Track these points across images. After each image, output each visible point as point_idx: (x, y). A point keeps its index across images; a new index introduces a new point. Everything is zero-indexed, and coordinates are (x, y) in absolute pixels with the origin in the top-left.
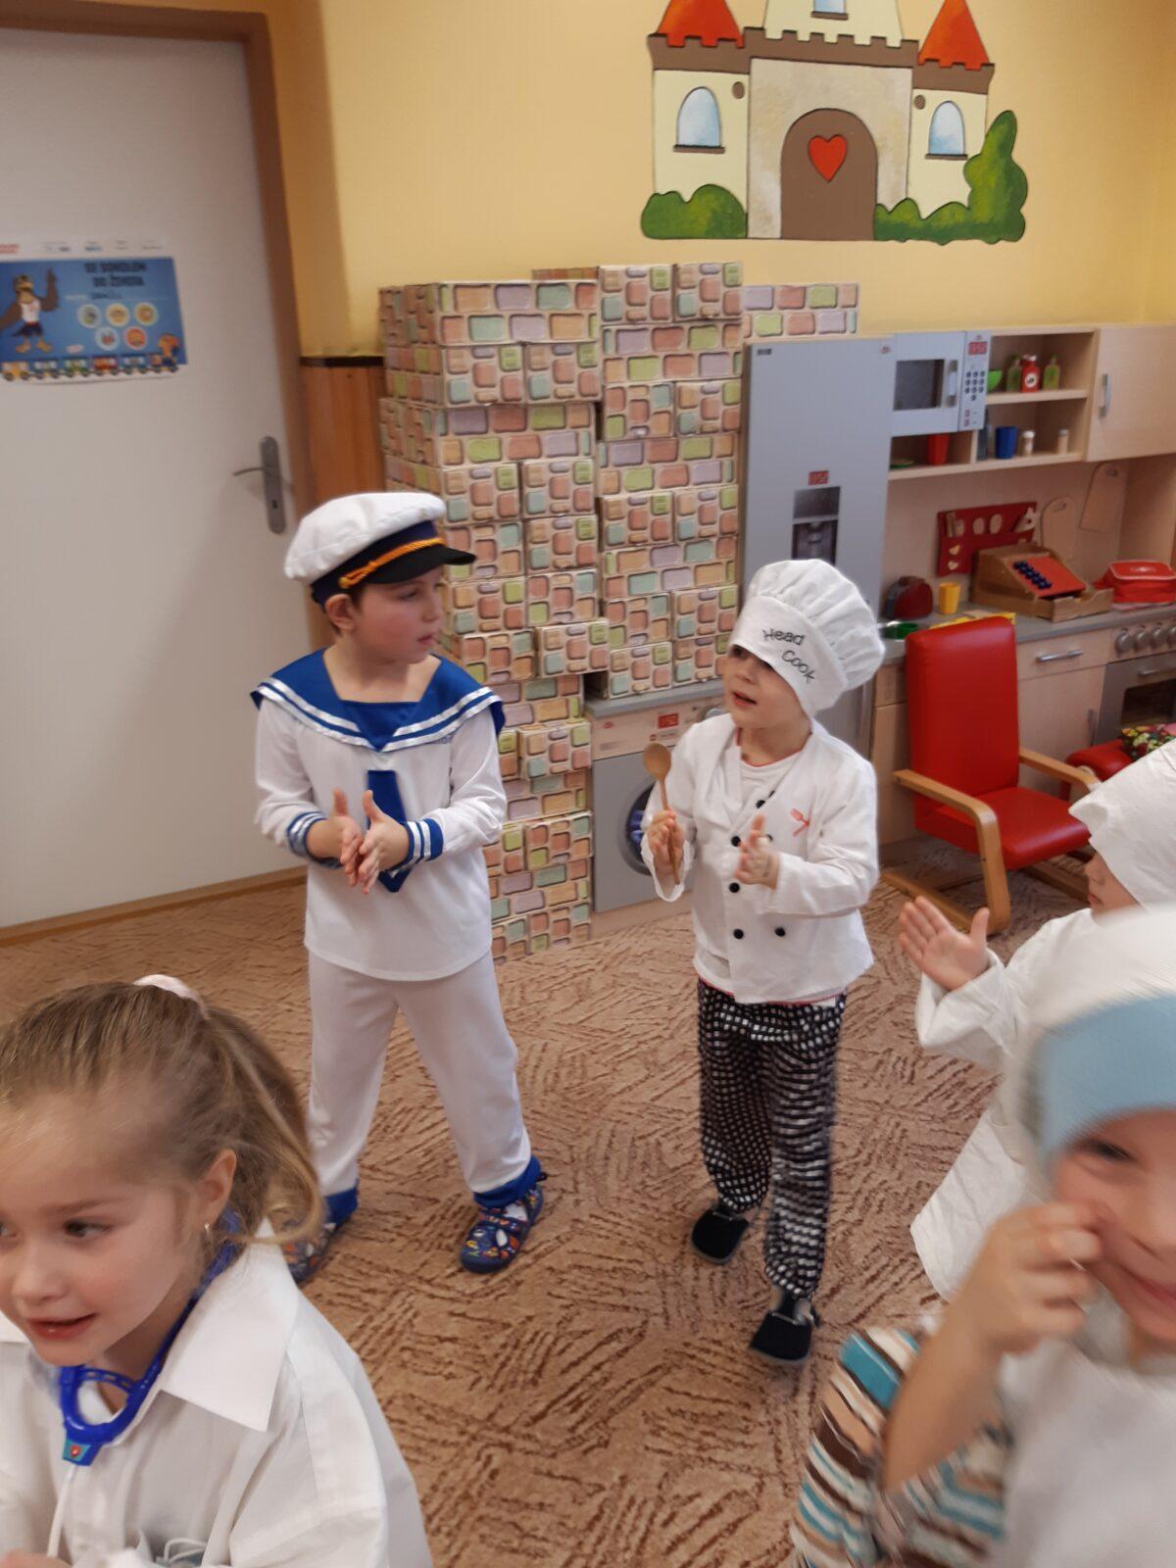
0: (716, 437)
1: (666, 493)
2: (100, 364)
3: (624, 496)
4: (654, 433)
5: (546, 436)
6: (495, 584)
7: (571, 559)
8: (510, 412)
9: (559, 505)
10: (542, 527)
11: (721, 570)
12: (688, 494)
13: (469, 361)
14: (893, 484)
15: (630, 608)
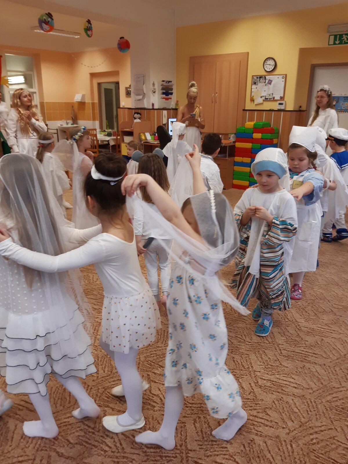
2: (342, 111)
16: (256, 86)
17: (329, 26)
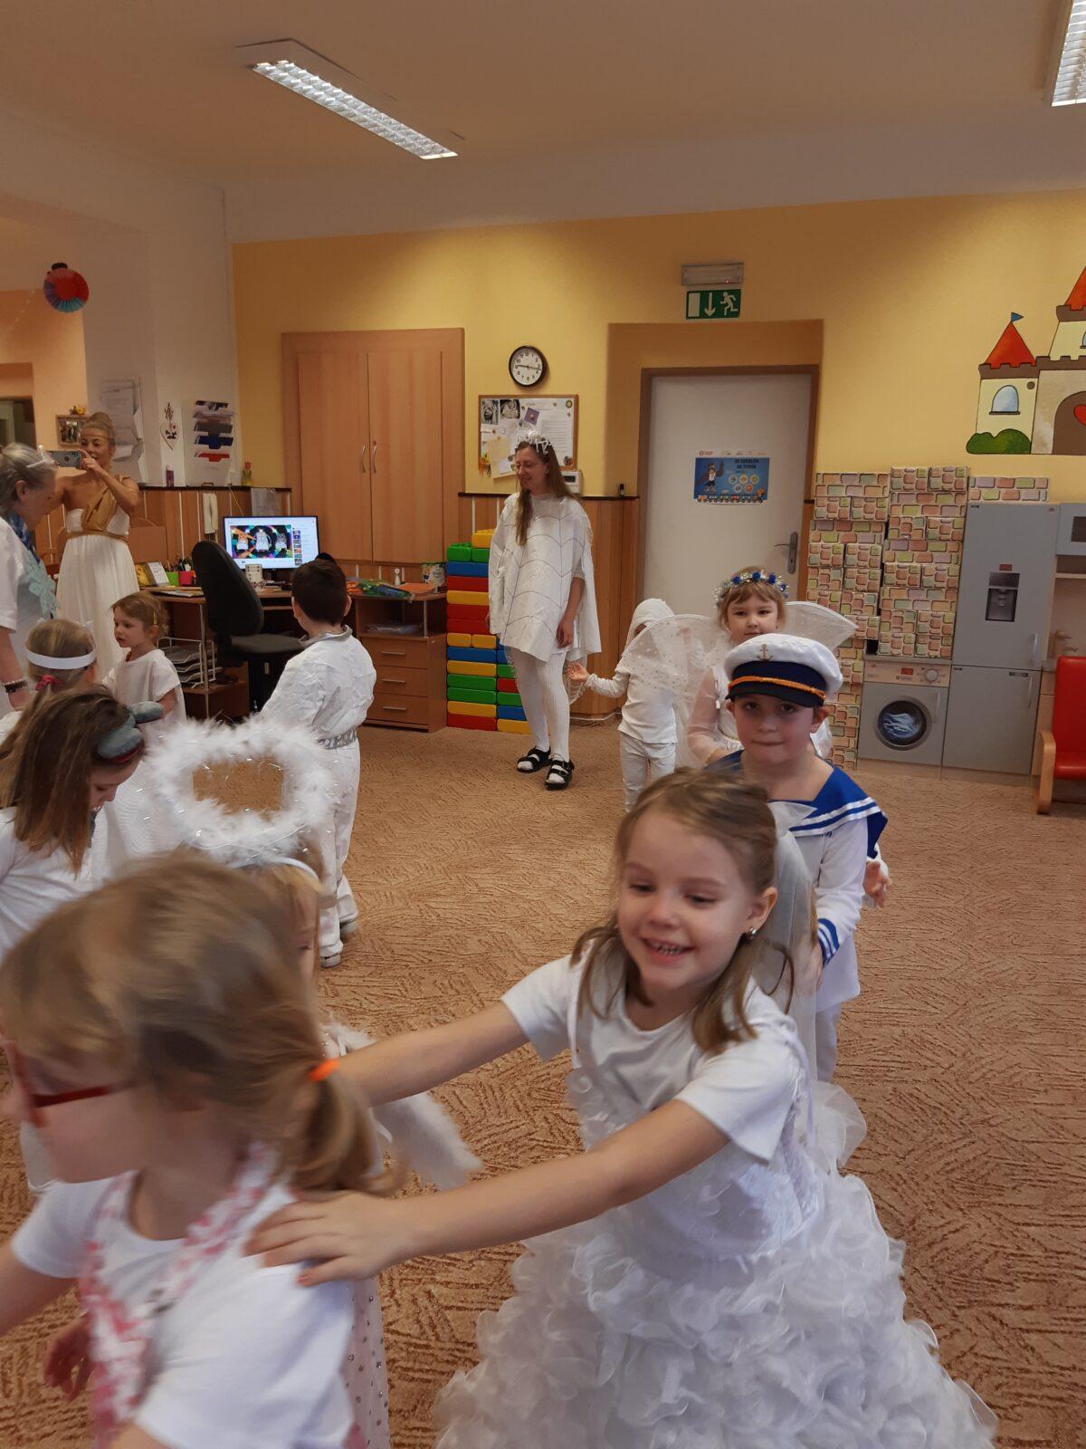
0: (949, 543)
1: (919, 565)
2: (733, 498)
3: (896, 563)
4: (913, 538)
5: (859, 534)
6: (827, 593)
7: (865, 587)
8: (843, 524)
9: (861, 563)
10: (853, 572)
11: (948, 605)
12: (930, 568)
13: (826, 502)
14: (1057, 579)
15: (894, 614)
16: (493, 426)
17: (686, 267)
